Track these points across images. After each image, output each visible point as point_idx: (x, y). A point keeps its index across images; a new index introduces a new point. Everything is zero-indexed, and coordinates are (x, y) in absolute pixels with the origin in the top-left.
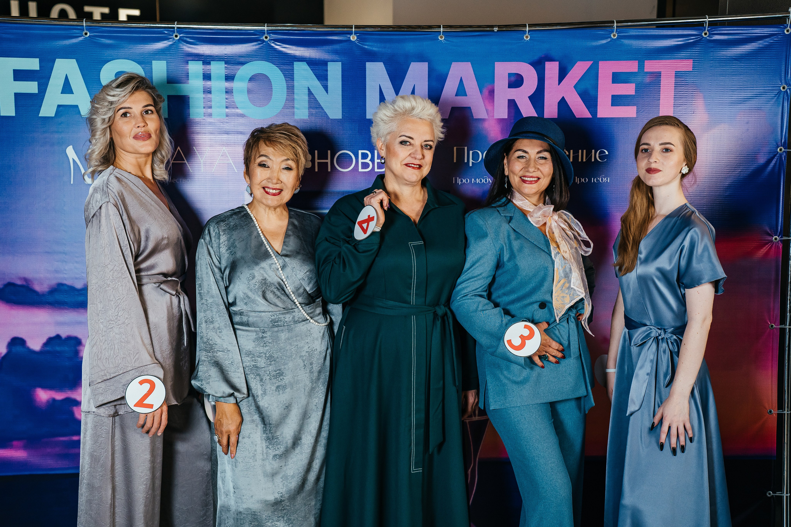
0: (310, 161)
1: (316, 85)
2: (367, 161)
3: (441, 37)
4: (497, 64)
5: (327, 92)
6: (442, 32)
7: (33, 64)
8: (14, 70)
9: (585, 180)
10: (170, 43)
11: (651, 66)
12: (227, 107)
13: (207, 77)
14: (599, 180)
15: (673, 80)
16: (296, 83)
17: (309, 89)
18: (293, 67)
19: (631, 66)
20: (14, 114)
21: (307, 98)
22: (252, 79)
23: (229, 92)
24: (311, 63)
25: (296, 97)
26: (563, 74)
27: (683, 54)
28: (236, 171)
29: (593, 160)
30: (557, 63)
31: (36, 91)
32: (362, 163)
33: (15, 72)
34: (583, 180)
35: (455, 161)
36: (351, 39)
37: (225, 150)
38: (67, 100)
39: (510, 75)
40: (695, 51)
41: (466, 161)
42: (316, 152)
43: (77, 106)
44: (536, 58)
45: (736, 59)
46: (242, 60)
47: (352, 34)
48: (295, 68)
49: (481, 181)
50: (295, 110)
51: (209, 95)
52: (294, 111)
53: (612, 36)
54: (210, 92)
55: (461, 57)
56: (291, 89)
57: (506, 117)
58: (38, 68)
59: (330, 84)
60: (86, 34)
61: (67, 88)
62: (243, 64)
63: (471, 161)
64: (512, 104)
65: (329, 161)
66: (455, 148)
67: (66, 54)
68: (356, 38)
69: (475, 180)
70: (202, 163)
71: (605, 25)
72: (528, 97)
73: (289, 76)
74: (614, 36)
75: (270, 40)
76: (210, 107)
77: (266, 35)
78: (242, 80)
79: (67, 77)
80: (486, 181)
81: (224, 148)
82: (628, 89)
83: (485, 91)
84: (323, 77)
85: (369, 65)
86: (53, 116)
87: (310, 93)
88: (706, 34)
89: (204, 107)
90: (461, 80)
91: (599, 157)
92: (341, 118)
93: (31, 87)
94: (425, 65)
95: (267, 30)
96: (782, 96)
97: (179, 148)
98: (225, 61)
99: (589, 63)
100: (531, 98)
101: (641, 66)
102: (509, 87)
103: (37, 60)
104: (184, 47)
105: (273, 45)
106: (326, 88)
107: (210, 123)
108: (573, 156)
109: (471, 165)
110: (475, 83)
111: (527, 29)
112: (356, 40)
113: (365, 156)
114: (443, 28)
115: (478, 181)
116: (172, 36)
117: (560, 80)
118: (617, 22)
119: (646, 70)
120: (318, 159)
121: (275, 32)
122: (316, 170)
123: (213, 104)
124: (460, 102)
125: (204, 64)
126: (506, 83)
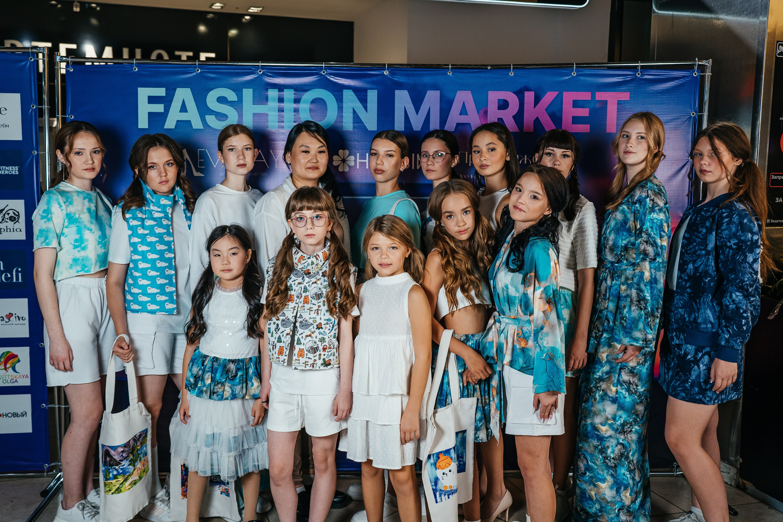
0: (354, 161)
1: (358, 106)
3: (450, 73)
4: (489, 92)
5: (367, 112)
6: (450, 69)
7: (161, 92)
8: (149, 97)
10: (256, 76)
11: (601, 96)
12: (295, 122)
13: (281, 100)
15: (616, 107)
16: (344, 105)
17: (354, 109)
19: (585, 96)
20: (147, 127)
21: (352, 115)
22: (313, 101)
23: (296, 111)
24: (355, 90)
25: (344, 114)
26: (537, 100)
27: (623, 88)
30: (533, 92)
31: (162, 111)
33: (150, 98)
36: (385, 73)
38: (183, 117)
39: (499, 100)
40: (632, 86)
41: (467, 162)
42: (358, 154)
43: (190, 121)
44: (518, 88)
45: (660, 93)
46: (306, 88)
47: (385, 70)
48: (344, 94)
50: (344, 124)
51: (282, 113)
52: (342, 125)
54: (283, 111)
55: (464, 87)
56: (340, 109)
58: (164, 94)
59: (369, 105)
60: (198, 70)
61: (184, 109)
62: (306, 91)
65: (367, 161)
67: (184, 84)
70: (276, 162)
71: (568, 66)
72: (513, 117)
73: (340, 100)
74: (574, 74)
75: (326, 74)
76: (283, 122)
77: (324, 70)
78: (305, 102)
79: (184, 101)
82: (584, 112)
83: (481, 112)
84: (364, 101)
85: (397, 92)
86: (174, 128)
87: (354, 112)
88: (639, 74)
89: (279, 122)
90: (464, 103)
93: (159, 108)
94: (438, 93)
95: (324, 67)
96: (692, 120)
98: (294, 90)
99: (557, 93)
100: (515, 117)
101: (593, 96)
102: (499, 109)
103: (164, 89)
104: (266, 79)
105: (328, 77)
106: (366, 108)
107: (283, 133)
110: (473, 106)
111: (512, 67)
112: (388, 74)
114: (451, 66)
116: (257, 71)
117: (536, 104)
118: (576, 64)
119: (596, 99)
120: (360, 159)
121: (330, 68)
122: (358, 167)
123: (285, 119)
124: (463, 119)
125: (279, 91)
126: (496, 106)
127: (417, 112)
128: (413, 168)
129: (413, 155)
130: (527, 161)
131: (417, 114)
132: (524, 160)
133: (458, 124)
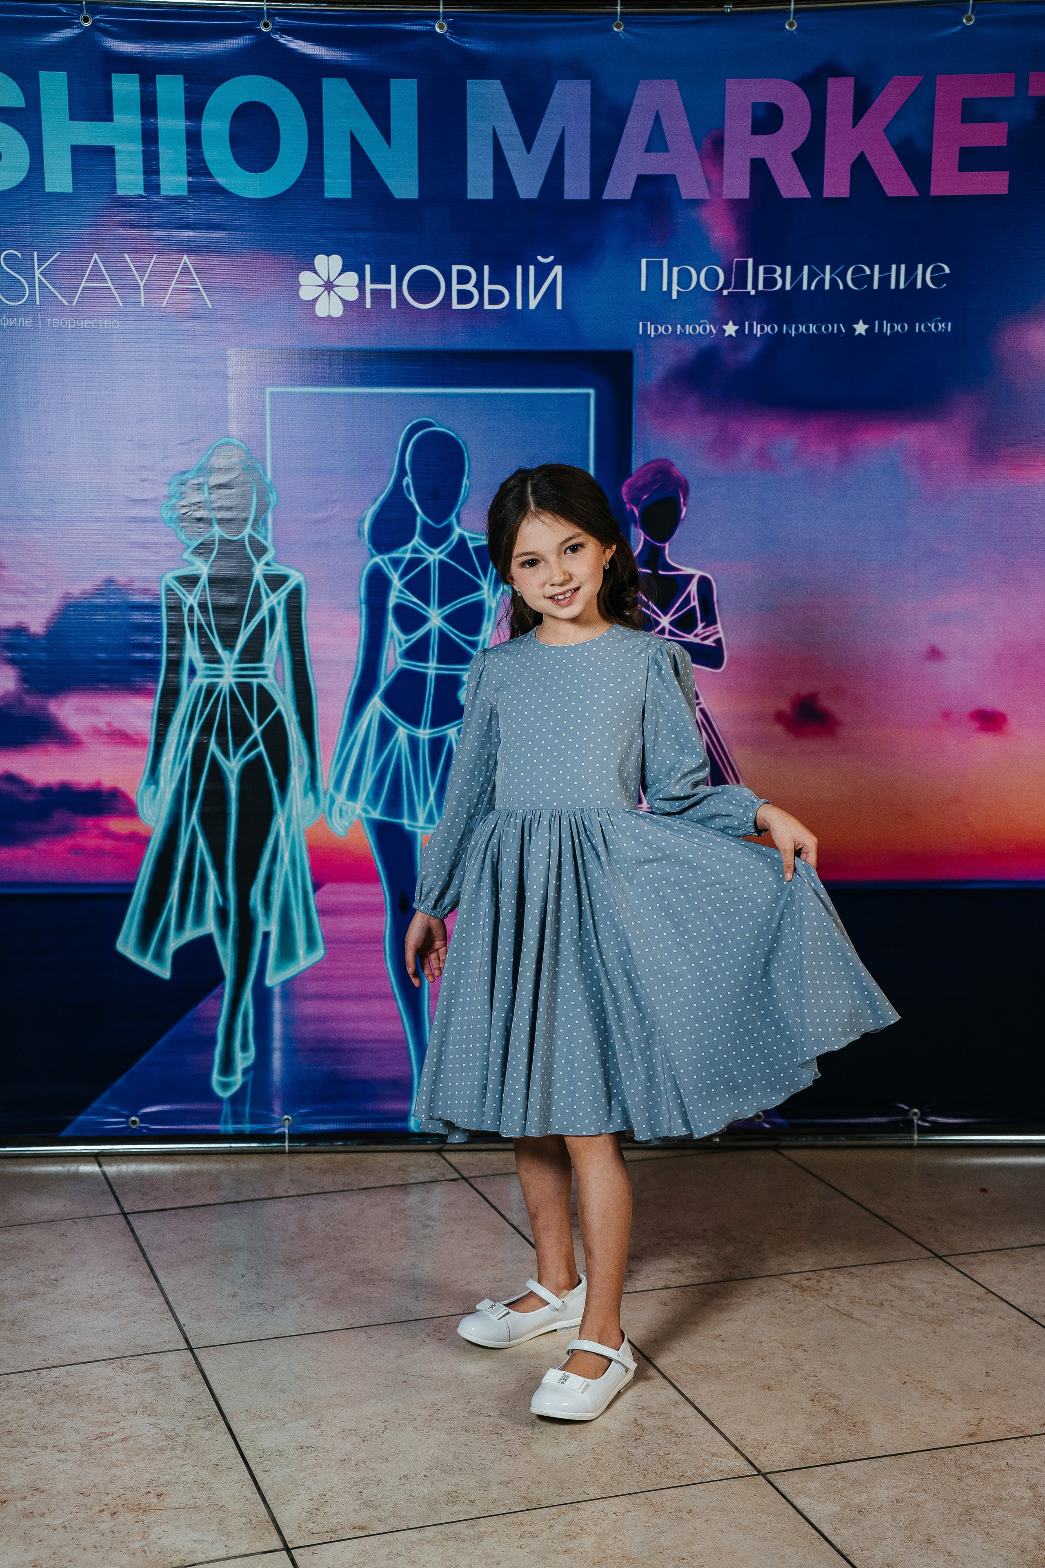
0: (356, 286)
1: (365, 125)
2: (469, 287)
3: (618, 26)
4: (730, 84)
5: (389, 143)
6: (619, 13)
9: (903, 328)
10: (75, 33)
11: (1041, 83)
12: (189, 174)
13: (149, 107)
14: (931, 327)
16: (326, 124)
17: (352, 136)
18: (321, 89)
19: (1000, 85)
21: (348, 154)
22: (240, 114)
23: (194, 139)
24: (356, 77)
25: (327, 152)
26: (862, 104)
28: (210, 306)
29: (919, 286)
30: (852, 80)
32: (459, 291)
34: (898, 328)
35: (643, 288)
36: (438, 30)
37: (188, 261)
39: (755, 105)
41: (665, 288)
42: (368, 268)
44: (809, 68)
46: (218, 73)
47: (439, 19)
48: (324, 91)
49: (694, 329)
50: (327, 180)
51: (154, 147)
52: (323, 183)
53: (964, 21)
54: (156, 140)
55: (658, 68)
56: (316, 135)
57: (747, 196)
59: (395, 125)
62: (220, 81)
63: (675, 288)
64: (759, 168)
65: (392, 286)
66: (644, 261)
68: (446, 28)
69: (683, 327)
70: (142, 288)
72: (794, 154)
73: (313, 107)
74: (969, 19)
75: (275, 31)
76: (157, 172)
77: (266, 20)
78: (218, 116)
80: (705, 329)
81: (185, 257)
82: (993, 135)
83: (706, 143)
84: (380, 111)
85: (473, 87)
87: (355, 145)
89: (145, 173)
90: (657, 118)
91: (932, 279)
92: (416, 197)
94: (586, 86)
95: (267, 9)
97: (95, 256)
98: (184, 75)
99: (916, 80)
100: (798, 156)
101: (1022, 85)
102: (754, 132)
104: (104, 43)
105: (280, 39)
106: (386, 133)
107: (158, 206)
108: (880, 278)
109: (674, 296)
110: (685, 124)
111: (792, 7)
112: (446, 32)
113: (464, 278)
114: (621, 5)
115: (689, 329)
116: (78, 19)
117: (858, 115)
119: (1031, 93)
120: (372, 282)
121: (283, 14)
122: (368, 305)
123: (162, 164)
124: (656, 164)
125: (142, 81)
126: (747, 124)
127: (529, 145)
128: (519, 306)
129: (519, 268)
130: (833, 282)
131: (529, 152)
132: (822, 281)
133: (641, 179)
